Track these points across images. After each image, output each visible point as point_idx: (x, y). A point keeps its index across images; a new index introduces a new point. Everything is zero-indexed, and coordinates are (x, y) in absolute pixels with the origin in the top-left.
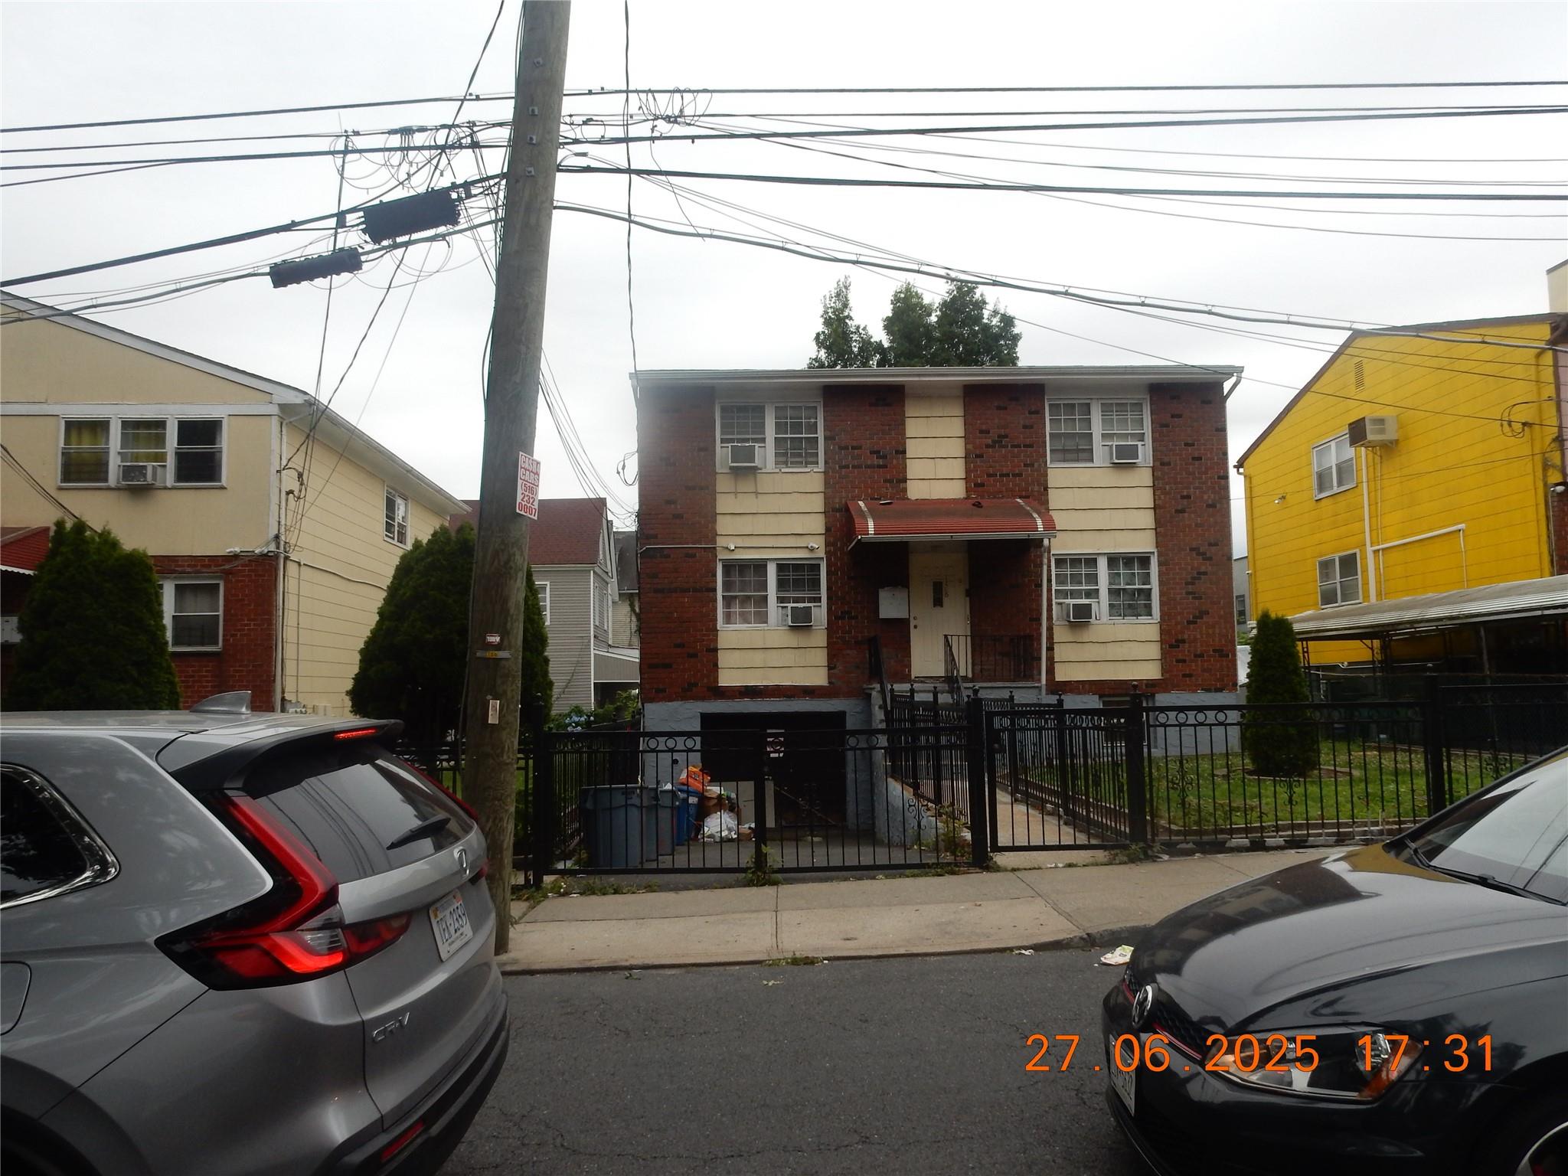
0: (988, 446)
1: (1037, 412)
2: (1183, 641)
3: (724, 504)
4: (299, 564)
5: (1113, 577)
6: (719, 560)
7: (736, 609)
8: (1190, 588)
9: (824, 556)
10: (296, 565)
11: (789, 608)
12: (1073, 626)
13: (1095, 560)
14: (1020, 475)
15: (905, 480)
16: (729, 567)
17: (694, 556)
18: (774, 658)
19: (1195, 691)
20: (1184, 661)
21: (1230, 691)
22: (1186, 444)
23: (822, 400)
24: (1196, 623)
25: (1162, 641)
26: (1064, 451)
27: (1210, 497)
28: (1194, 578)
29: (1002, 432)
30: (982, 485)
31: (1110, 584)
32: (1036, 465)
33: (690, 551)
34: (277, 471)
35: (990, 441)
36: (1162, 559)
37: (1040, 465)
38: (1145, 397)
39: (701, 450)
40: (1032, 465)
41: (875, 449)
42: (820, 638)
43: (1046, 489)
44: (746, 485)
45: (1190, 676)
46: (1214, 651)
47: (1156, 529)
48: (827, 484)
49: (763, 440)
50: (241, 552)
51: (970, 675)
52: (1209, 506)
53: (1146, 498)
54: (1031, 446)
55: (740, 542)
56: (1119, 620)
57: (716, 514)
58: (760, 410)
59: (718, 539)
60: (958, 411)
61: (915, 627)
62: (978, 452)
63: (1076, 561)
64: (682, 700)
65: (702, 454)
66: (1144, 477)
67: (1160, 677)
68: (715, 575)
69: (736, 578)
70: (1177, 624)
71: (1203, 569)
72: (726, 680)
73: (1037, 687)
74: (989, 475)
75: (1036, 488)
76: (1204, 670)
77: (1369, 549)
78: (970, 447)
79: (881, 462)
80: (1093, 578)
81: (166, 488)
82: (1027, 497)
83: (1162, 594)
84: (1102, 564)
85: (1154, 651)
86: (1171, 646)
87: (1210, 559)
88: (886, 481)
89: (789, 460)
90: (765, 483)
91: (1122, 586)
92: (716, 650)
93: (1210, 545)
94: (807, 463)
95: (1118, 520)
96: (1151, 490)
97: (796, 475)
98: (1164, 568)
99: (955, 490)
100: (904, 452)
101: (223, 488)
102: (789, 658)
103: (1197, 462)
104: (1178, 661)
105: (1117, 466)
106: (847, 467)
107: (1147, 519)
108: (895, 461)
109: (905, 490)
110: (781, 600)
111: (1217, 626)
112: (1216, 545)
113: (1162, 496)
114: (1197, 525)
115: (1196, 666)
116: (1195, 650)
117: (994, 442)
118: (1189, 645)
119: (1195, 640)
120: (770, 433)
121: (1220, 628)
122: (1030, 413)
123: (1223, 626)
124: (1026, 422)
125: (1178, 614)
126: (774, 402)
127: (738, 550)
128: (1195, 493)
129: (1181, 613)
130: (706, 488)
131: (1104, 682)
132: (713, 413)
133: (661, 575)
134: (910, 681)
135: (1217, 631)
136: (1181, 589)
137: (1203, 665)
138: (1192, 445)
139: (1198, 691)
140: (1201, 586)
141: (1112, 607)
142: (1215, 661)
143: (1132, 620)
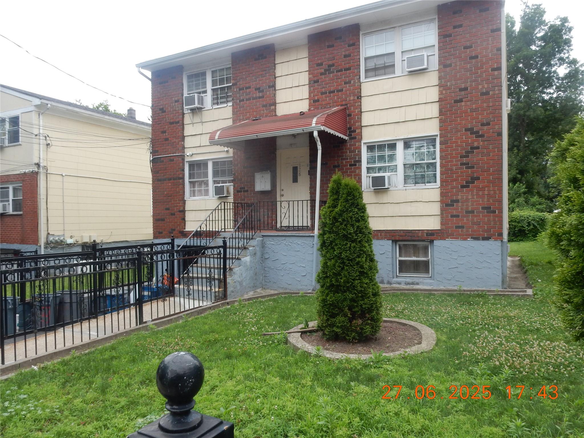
0: (322, 74)
1: (353, 44)
2: (457, 201)
3: (188, 130)
4: (62, 175)
5: (408, 156)
6: (187, 162)
7: (196, 188)
8: (465, 160)
9: (233, 156)
11: (217, 187)
12: (377, 192)
13: (395, 144)
14: (341, 90)
15: (275, 104)
16: (191, 165)
17: (173, 160)
19: (465, 239)
20: (458, 216)
21: (496, 239)
22: (466, 48)
23: (232, 62)
24: (468, 186)
25: (442, 201)
26: (375, 69)
27: (484, 87)
28: (467, 152)
29: (331, 63)
30: (318, 101)
31: (405, 160)
32: (352, 82)
33: (172, 158)
35: (323, 71)
36: (444, 139)
37: (354, 82)
38: (434, 17)
39: (176, 102)
40: (349, 82)
41: (258, 86)
44: (197, 119)
45: (462, 227)
46: (483, 208)
47: (440, 117)
48: (233, 113)
49: (206, 92)
52: (483, 94)
53: (434, 94)
54: (349, 69)
55: (194, 151)
56: (411, 187)
57: (185, 136)
58: (204, 75)
59: (186, 150)
60: (305, 54)
61: (280, 195)
62: (316, 79)
63: (381, 147)
64: (169, 238)
65: (176, 104)
66: (433, 78)
67: (439, 228)
68: (183, 170)
69: (194, 171)
70: (453, 188)
71: (476, 144)
73: (312, 236)
74: (322, 93)
75: (352, 98)
76: (474, 223)
78: (311, 76)
79: (261, 94)
80: (393, 158)
81: (6, 147)
83: (442, 166)
84: (400, 146)
85: (436, 209)
86: (447, 205)
87: (482, 136)
88: (263, 106)
89: (219, 100)
90: (206, 116)
91: (414, 162)
92: (184, 211)
93: (483, 125)
94: (226, 101)
95: (411, 113)
96: (437, 88)
97: (222, 109)
98: (445, 146)
99: (304, 106)
100: (275, 86)
101: (20, 145)
103: (474, 61)
104: (452, 216)
105: (412, 73)
106: (243, 100)
107: (434, 110)
108: (269, 93)
109: (275, 110)
110: (214, 182)
111: (486, 189)
112: (488, 124)
113: (444, 91)
114: (472, 111)
115: (468, 220)
116: (467, 208)
117: (326, 70)
118: (462, 204)
119: (467, 200)
120: (209, 87)
121: (489, 191)
122: (349, 46)
123: (491, 188)
124: (347, 53)
125: (452, 181)
126: (210, 69)
127: (193, 155)
128: (471, 85)
129: (456, 180)
130: (178, 122)
131: (396, 231)
132: (182, 80)
133: (160, 172)
134: (277, 230)
135: (486, 192)
136: (457, 161)
137: (473, 219)
138: (470, 47)
139: (468, 239)
140: (473, 158)
141: (406, 178)
142: (483, 216)
143: (422, 186)
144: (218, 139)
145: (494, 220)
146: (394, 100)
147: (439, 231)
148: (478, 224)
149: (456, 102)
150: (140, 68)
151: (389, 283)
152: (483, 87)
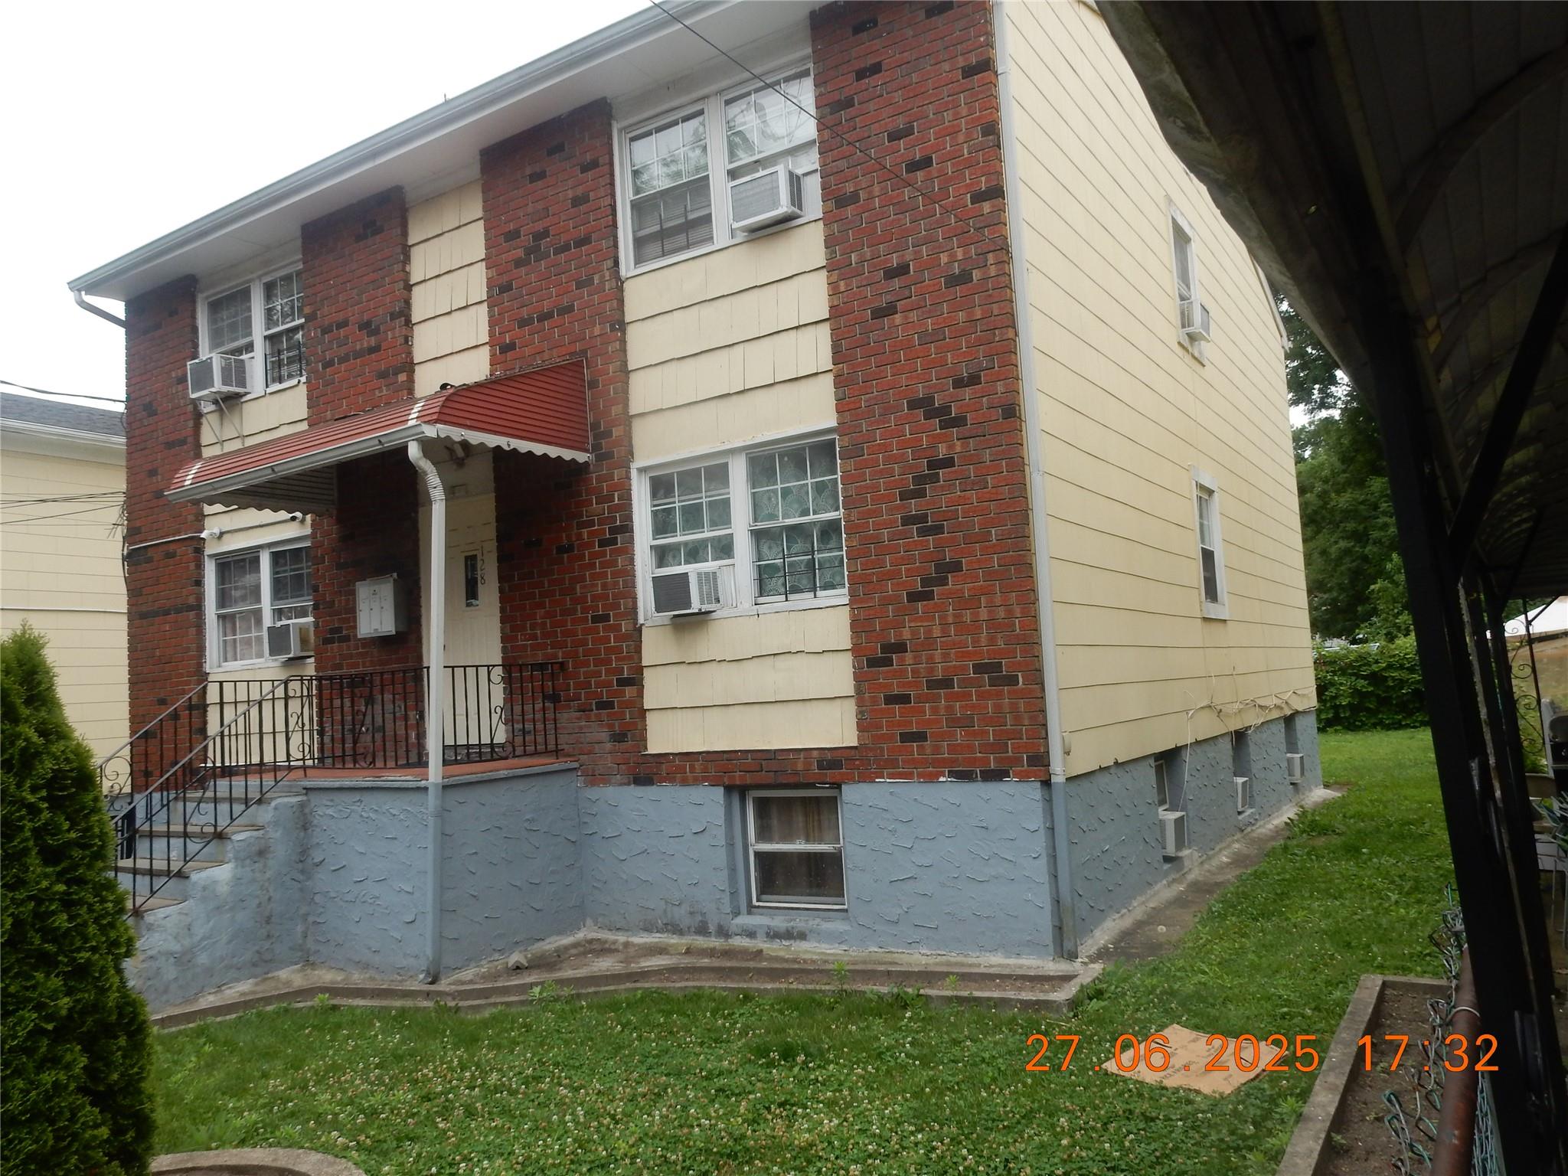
0: (519, 263)
1: (594, 164)
2: (900, 647)
5: (762, 503)
6: (210, 556)
7: (235, 635)
8: (914, 506)
13: (724, 467)
14: (570, 309)
15: (410, 366)
16: (219, 566)
19: (931, 778)
20: (904, 699)
21: (1024, 777)
22: (894, 136)
24: (927, 596)
25: (856, 650)
26: (662, 235)
27: (953, 257)
28: (920, 480)
29: (539, 226)
30: (511, 347)
31: (755, 518)
33: (172, 547)
35: (520, 253)
36: (853, 441)
37: (604, 279)
40: (590, 281)
41: (366, 318)
43: (622, 325)
44: (229, 427)
45: (920, 737)
46: (977, 669)
47: (835, 369)
48: (310, 403)
49: (251, 346)
52: (954, 281)
53: (816, 297)
54: (582, 242)
55: (225, 523)
56: (775, 603)
58: (245, 297)
59: (207, 522)
60: (475, 208)
62: (505, 278)
63: (688, 477)
65: (180, 388)
66: (812, 245)
67: (855, 744)
68: (199, 583)
69: (231, 584)
70: (885, 603)
71: (942, 451)
73: (418, 788)
74: (523, 323)
75: (597, 331)
76: (954, 722)
78: (493, 272)
79: (373, 341)
80: (722, 511)
83: (851, 529)
84: (738, 472)
85: (840, 674)
86: (873, 662)
87: (959, 421)
88: (380, 376)
89: (279, 369)
90: (249, 411)
91: (780, 522)
93: (959, 383)
94: (293, 372)
95: (760, 363)
96: (825, 274)
97: (288, 392)
99: (479, 367)
100: (409, 313)
103: (920, 175)
104: (891, 700)
106: (331, 363)
107: (818, 350)
108: (390, 335)
109: (410, 383)
110: (274, 615)
111: (983, 601)
112: (974, 380)
113: (842, 283)
114: (926, 339)
115: (935, 710)
116: (931, 670)
117: (528, 251)
118: (915, 657)
119: (929, 643)
120: (259, 331)
121: (991, 606)
122: (584, 169)
123: (998, 599)
124: (580, 191)
125: (886, 577)
126: (260, 278)
127: (225, 537)
128: (917, 257)
129: (893, 575)
130: (183, 442)
131: (733, 756)
132: (194, 317)
133: (145, 591)
135: (984, 614)
136: (890, 511)
137: (950, 709)
138: (908, 132)
139: (942, 779)
140: (940, 498)
141: (765, 579)
142: (981, 696)
143: (804, 600)
144: (191, 484)
145: (1014, 708)
146: (717, 323)
147: (853, 752)
148: (965, 723)
149: (880, 313)
150: (83, 293)
151: (723, 932)
152: (953, 259)
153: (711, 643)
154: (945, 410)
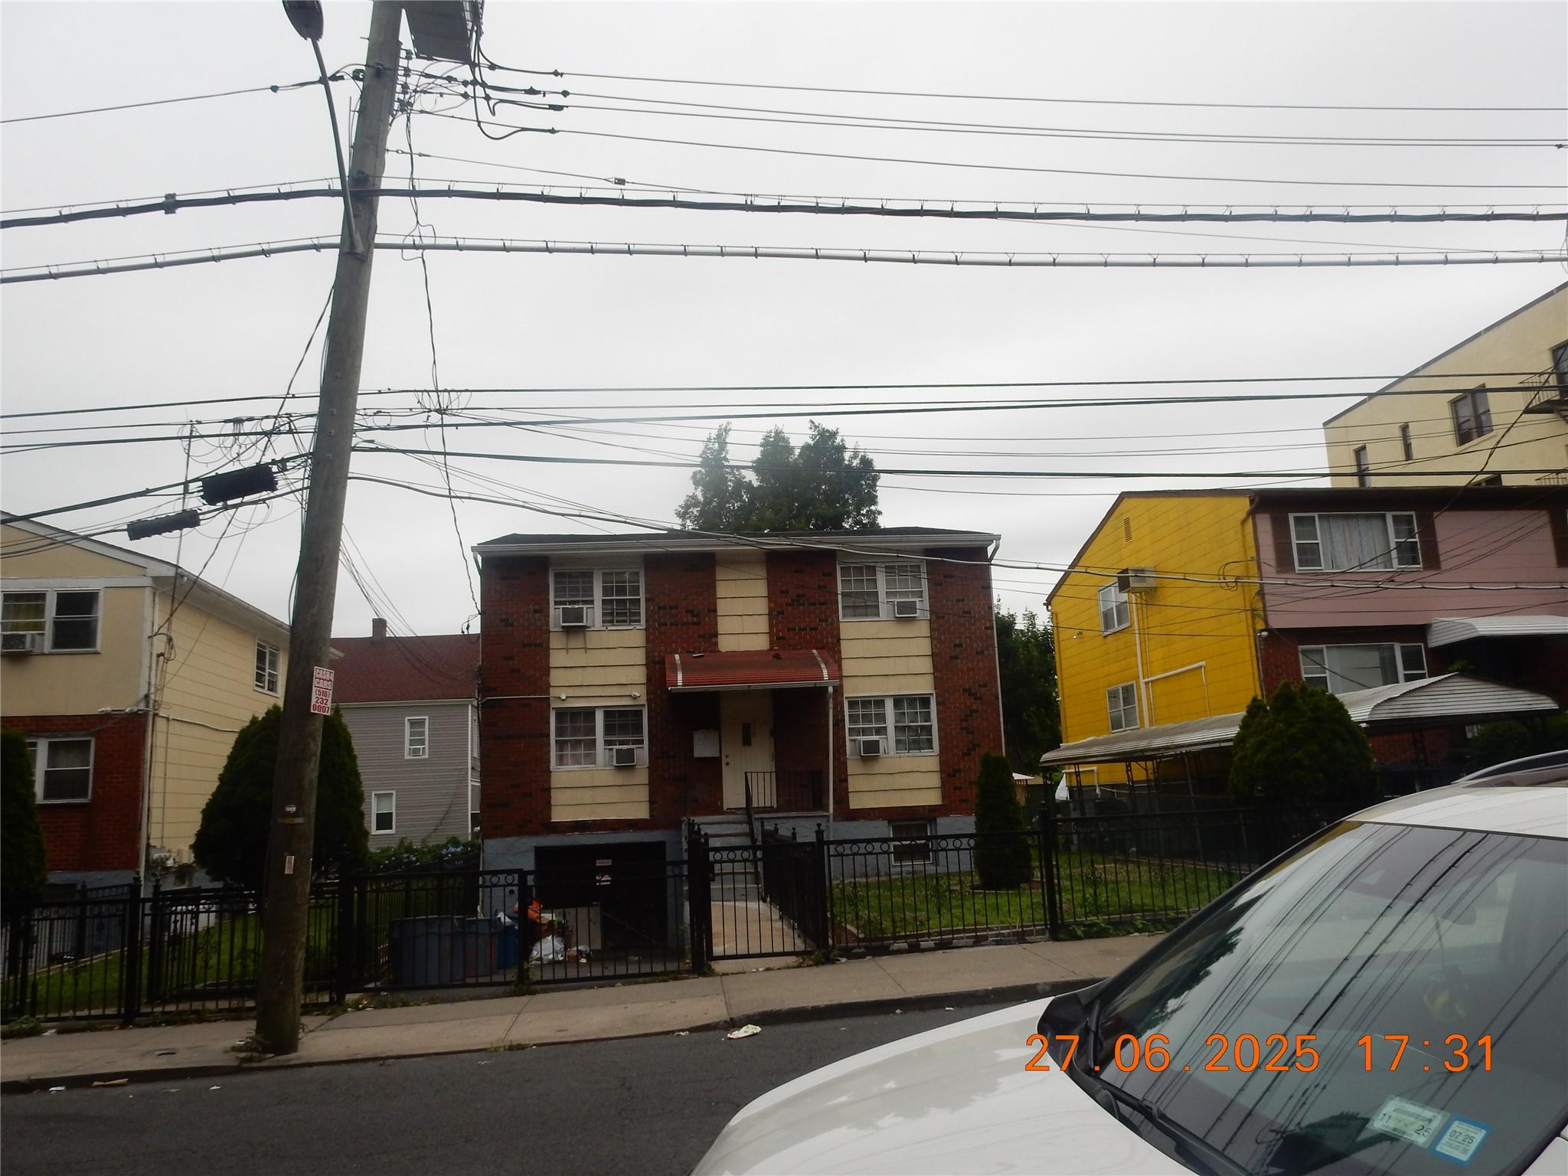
0: (787, 605)
1: (827, 574)
2: (959, 771)
3: (557, 658)
4: (168, 719)
5: (900, 716)
6: (553, 708)
7: (568, 752)
8: (964, 724)
9: (646, 703)
10: (165, 721)
11: (614, 750)
12: (865, 760)
13: (883, 701)
14: (815, 629)
15: (716, 635)
16: (561, 714)
17: (529, 706)
18: (602, 796)
19: (970, 815)
20: (960, 788)
22: (958, 600)
23: (643, 567)
24: (970, 754)
25: (942, 771)
26: (854, 607)
28: (967, 716)
29: (800, 592)
30: (783, 638)
31: (896, 722)
32: (830, 620)
33: (528, 702)
34: (149, 637)
35: (788, 600)
36: (940, 699)
37: (833, 620)
38: (923, 559)
39: (535, 611)
41: (690, 608)
42: (642, 776)
43: (839, 640)
44: (576, 642)
47: (934, 674)
48: (648, 640)
49: (592, 602)
50: (113, 711)
51: (775, 806)
52: (978, 653)
53: (925, 647)
54: (825, 604)
55: (571, 692)
56: (905, 753)
57: (550, 667)
58: (588, 576)
59: (552, 690)
60: (763, 573)
61: (727, 764)
62: (778, 609)
63: (866, 703)
64: (518, 836)
65: (537, 615)
66: (923, 628)
67: (940, 803)
68: (548, 722)
69: (568, 725)
70: (953, 755)
71: (975, 707)
72: (558, 816)
73: (826, 816)
77: (1142, 681)
78: (772, 605)
79: (695, 620)
80: (882, 718)
81: (44, 654)
82: (820, 648)
83: (939, 730)
84: (889, 705)
85: (935, 780)
86: (948, 776)
87: (980, 698)
88: (700, 636)
89: (615, 619)
90: (593, 640)
91: (907, 724)
92: (549, 789)
93: (980, 686)
94: (631, 621)
95: (901, 666)
96: (929, 640)
97: (624, 632)
98: (942, 708)
99: (761, 643)
100: (715, 611)
101: (97, 653)
102: (614, 795)
104: (955, 789)
105: (899, 620)
106: (665, 624)
107: (926, 665)
108: (707, 619)
109: (716, 644)
110: (607, 743)
112: (985, 686)
113: (937, 645)
114: (969, 669)
117: (793, 601)
118: (964, 774)
120: (598, 596)
122: (824, 575)
124: (820, 583)
125: (952, 747)
126: (601, 569)
127: (567, 699)
128: (966, 642)
129: (956, 747)
130: (540, 645)
131: (891, 809)
132: (548, 580)
133: (499, 724)
134: (722, 813)
136: (956, 725)
138: (963, 600)
140: (973, 722)
141: (898, 742)
143: (916, 753)
144: (683, 686)
146: (882, 648)
147: (940, 806)
152: (978, 646)
153: (879, 767)
154: (975, 694)
